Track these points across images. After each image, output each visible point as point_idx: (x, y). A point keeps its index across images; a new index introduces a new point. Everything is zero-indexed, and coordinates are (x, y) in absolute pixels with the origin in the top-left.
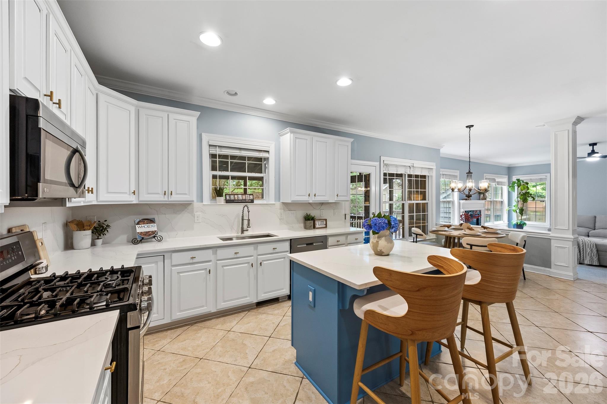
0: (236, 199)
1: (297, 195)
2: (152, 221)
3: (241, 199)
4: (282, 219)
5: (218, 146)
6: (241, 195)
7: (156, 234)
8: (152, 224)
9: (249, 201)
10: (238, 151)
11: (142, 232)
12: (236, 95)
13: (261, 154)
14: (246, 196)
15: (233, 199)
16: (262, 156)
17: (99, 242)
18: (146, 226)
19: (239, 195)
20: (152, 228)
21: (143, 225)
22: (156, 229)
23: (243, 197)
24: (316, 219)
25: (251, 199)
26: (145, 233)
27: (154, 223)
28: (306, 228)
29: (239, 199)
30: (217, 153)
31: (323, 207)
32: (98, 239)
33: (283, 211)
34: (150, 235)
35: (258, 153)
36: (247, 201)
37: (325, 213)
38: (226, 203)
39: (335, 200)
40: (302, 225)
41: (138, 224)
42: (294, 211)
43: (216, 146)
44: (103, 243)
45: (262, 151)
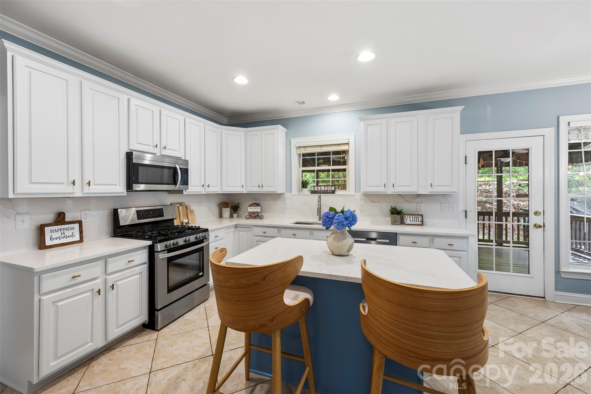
0: (319, 190)
1: (369, 186)
2: (258, 205)
3: (324, 190)
4: (363, 210)
5: (303, 147)
6: (324, 187)
7: (259, 214)
8: (258, 207)
9: (331, 192)
10: (319, 148)
11: (251, 212)
12: (304, 103)
13: (341, 147)
14: (328, 188)
15: (317, 190)
16: (341, 149)
17: (235, 215)
18: (254, 208)
19: (322, 187)
20: (257, 209)
21: (252, 207)
22: (260, 211)
23: (325, 188)
24: (404, 213)
25: (332, 190)
26: (253, 213)
27: (259, 206)
28: (394, 223)
29: (321, 190)
30: (301, 153)
31: (418, 200)
32: (235, 214)
33: (364, 202)
34: (255, 214)
35: (337, 147)
36: (328, 192)
37: (424, 208)
38: (311, 193)
39: (429, 191)
40: (389, 219)
41: (250, 206)
42: (378, 203)
43: (301, 147)
44: (237, 217)
45: (341, 144)
